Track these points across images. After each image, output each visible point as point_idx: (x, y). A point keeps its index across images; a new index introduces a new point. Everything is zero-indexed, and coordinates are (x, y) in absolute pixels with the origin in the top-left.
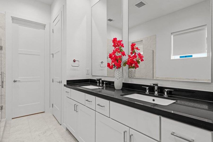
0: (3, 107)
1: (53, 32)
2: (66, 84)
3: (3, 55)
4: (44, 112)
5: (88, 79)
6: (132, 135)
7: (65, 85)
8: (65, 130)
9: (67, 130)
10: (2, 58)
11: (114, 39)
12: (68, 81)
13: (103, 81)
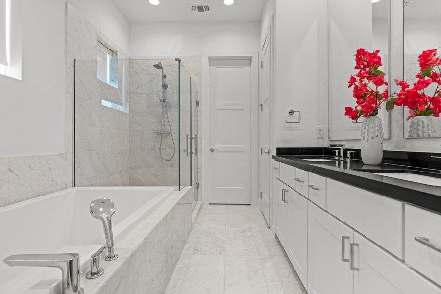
0: (200, 185)
1: (262, 67)
2: (275, 154)
3: (199, 114)
4: (250, 205)
5: (322, 149)
6: (358, 245)
7: (273, 157)
8: (274, 237)
9: (277, 237)
10: (199, 118)
11: (358, 51)
12: (278, 149)
13: (346, 151)
